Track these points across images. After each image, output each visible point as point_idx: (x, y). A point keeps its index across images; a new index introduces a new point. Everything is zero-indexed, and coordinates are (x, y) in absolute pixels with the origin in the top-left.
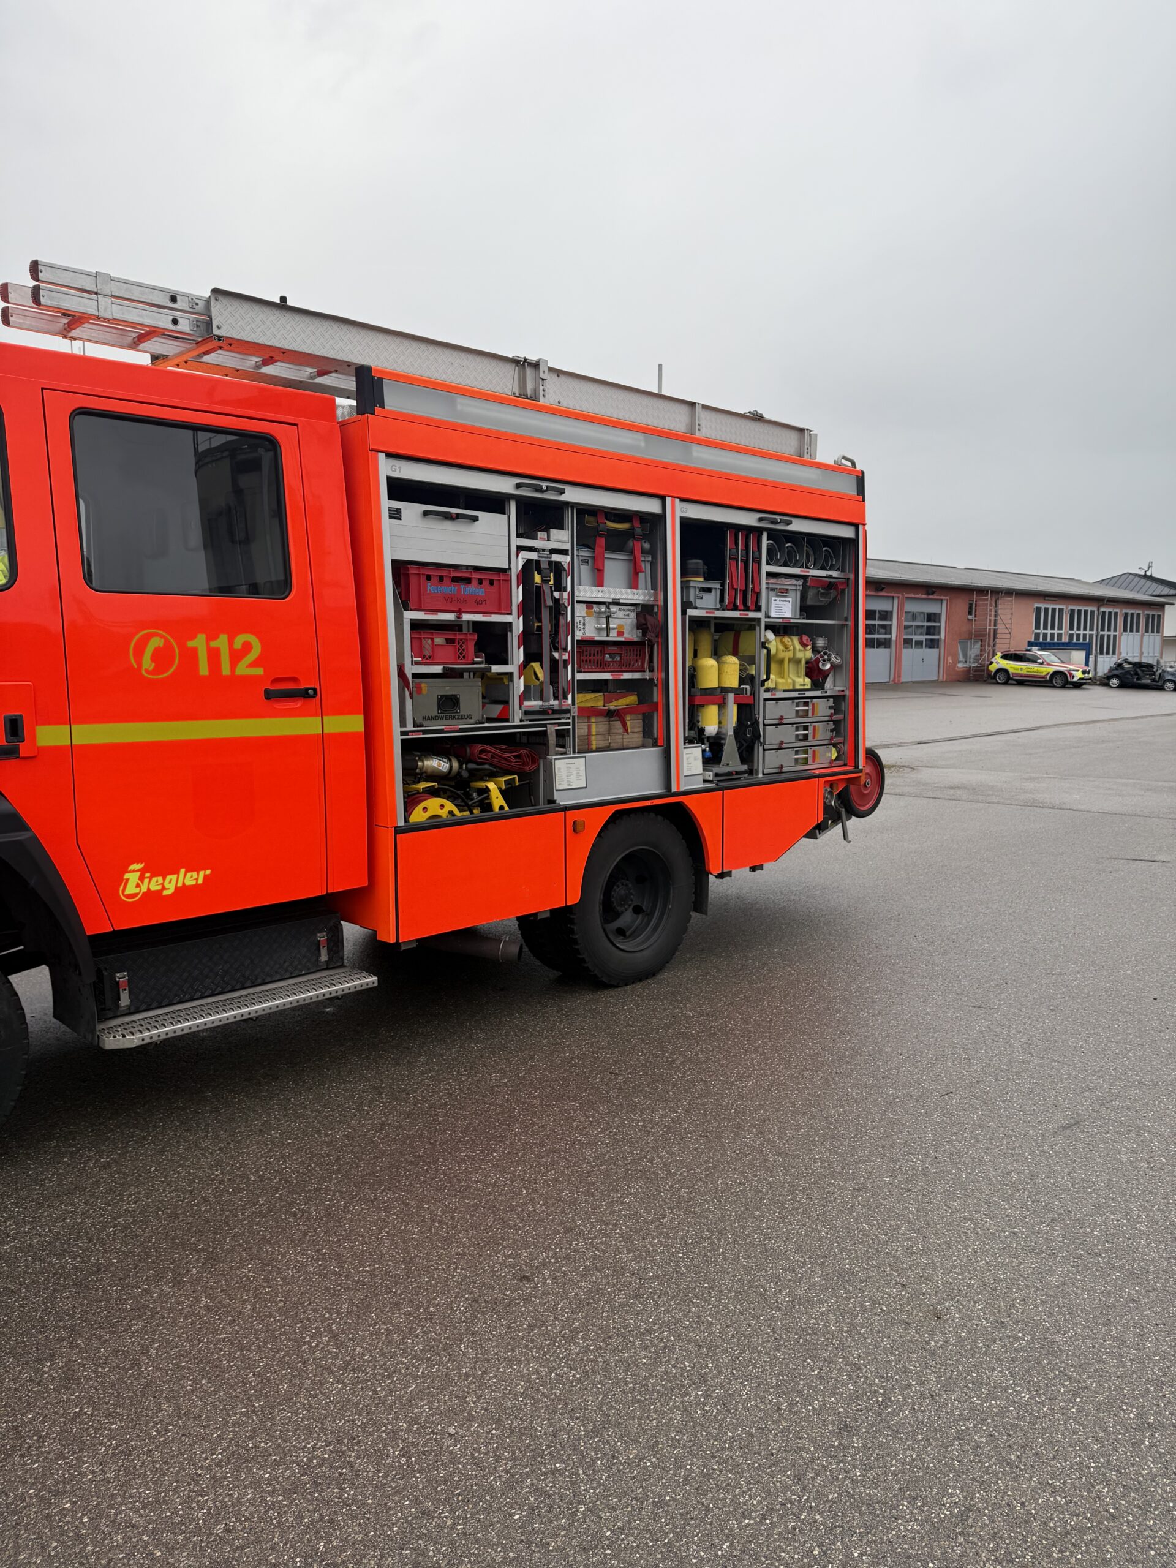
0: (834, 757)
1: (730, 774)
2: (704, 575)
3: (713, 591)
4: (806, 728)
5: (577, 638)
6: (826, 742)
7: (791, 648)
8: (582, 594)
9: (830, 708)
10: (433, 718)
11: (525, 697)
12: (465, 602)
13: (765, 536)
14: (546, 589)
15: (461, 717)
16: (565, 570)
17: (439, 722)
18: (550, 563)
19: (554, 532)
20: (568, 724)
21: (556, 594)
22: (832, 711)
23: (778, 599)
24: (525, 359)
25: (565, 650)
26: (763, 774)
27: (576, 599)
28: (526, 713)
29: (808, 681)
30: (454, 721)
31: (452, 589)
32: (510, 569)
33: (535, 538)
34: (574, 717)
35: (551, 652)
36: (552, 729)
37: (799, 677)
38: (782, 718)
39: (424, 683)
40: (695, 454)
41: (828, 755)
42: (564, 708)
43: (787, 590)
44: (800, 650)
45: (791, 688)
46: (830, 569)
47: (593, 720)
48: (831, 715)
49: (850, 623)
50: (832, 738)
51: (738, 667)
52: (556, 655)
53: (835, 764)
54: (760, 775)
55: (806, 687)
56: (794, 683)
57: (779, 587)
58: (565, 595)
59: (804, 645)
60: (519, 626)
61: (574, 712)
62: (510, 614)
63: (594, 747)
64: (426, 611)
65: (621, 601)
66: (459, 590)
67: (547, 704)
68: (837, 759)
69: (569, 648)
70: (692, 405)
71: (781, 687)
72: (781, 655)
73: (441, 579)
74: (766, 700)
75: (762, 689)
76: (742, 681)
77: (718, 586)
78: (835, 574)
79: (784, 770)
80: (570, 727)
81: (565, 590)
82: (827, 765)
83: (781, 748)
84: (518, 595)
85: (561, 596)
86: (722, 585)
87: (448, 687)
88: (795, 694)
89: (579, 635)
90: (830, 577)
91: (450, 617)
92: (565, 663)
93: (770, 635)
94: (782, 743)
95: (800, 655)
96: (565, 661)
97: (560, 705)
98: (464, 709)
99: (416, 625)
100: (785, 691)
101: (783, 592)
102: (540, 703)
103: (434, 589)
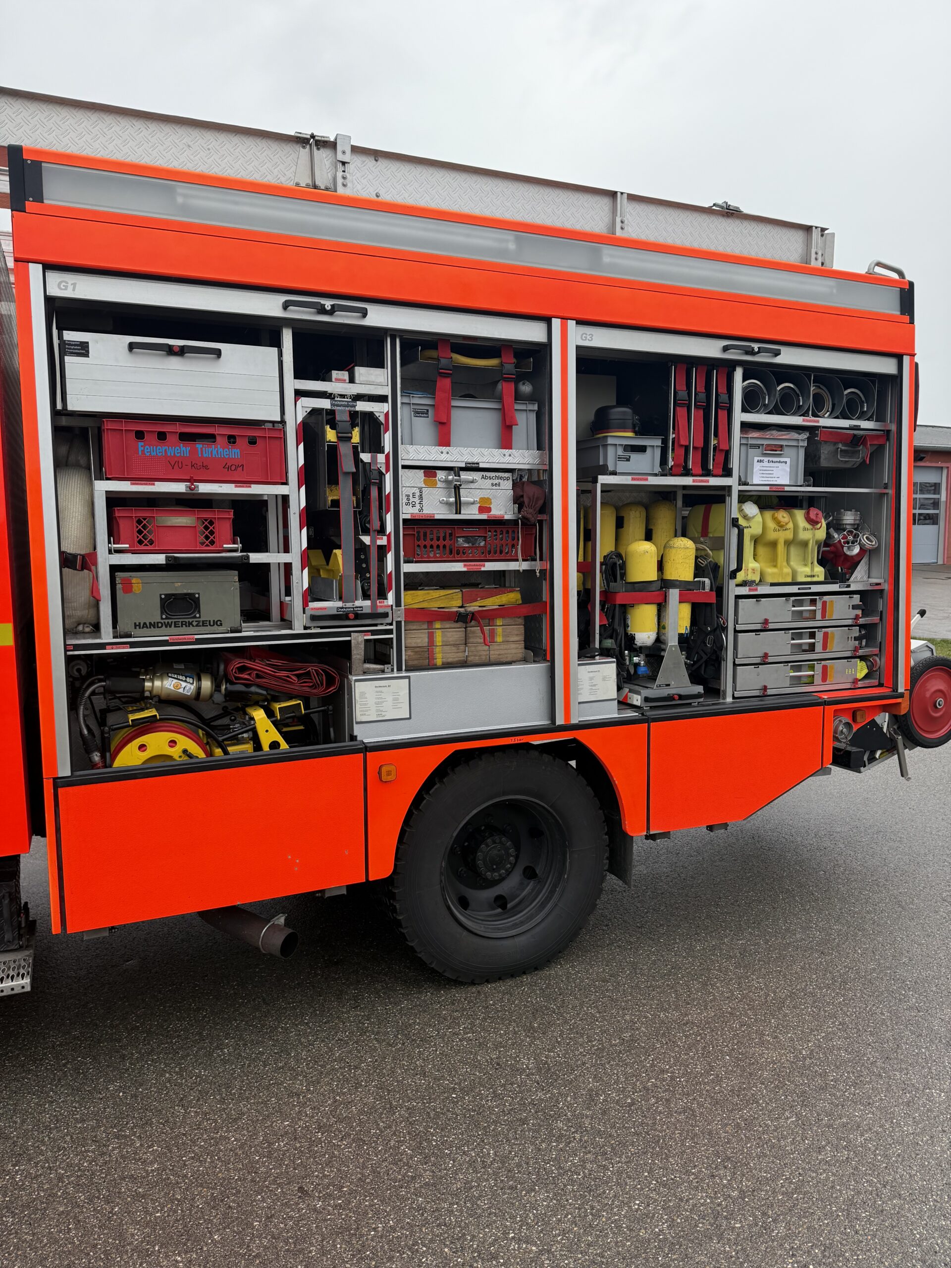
0: (860, 675)
1: (670, 698)
2: (634, 426)
3: (649, 450)
4: (812, 635)
5: (402, 516)
6: (849, 654)
7: (791, 525)
8: (411, 456)
9: (854, 607)
10: (153, 625)
11: (311, 595)
12: (206, 467)
13: (739, 374)
14: (345, 451)
15: (204, 624)
16: (382, 424)
17: (164, 630)
18: (354, 415)
19: (361, 372)
20: (390, 632)
21: (365, 457)
22: (859, 612)
23: (766, 459)
24: (313, 136)
25: (382, 531)
26: (734, 698)
27: (401, 463)
28: (314, 618)
29: (820, 572)
30: (191, 630)
31: (183, 450)
32: (283, 422)
33: (326, 378)
34: (399, 624)
35: (357, 534)
36: (358, 640)
37: (806, 565)
38: (766, 622)
39: (136, 579)
40: (606, 259)
41: (849, 672)
42: (380, 610)
43: (782, 446)
44: (805, 529)
45: (789, 580)
46: (859, 418)
47: (438, 625)
48: (857, 617)
49: (891, 491)
50: (856, 649)
51: (692, 554)
52: (366, 540)
53: (860, 684)
54: (729, 699)
55: (815, 579)
56: (794, 573)
57: (765, 442)
58: (381, 458)
59: (813, 522)
60: (299, 499)
61: (400, 615)
62: (286, 483)
63: (439, 662)
64: (134, 480)
65: (481, 465)
66: (194, 452)
67: (349, 605)
68: (866, 677)
69: (389, 528)
70: (613, 195)
71: (770, 580)
72: (772, 535)
73: (162, 436)
74: (738, 597)
75: (733, 583)
76: (699, 571)
77: (658, 442)
78: (865, 424)
79: (769, 692)
80: (394, 636)
81: (381, 450)
82: (848, 686)
83: (764, 663)
84: (296, 456)
85: (374, 459)
86: (665, 442)
87: (179, 584)
88: (794, 589)
89: (407, 512)
90: (857, 428)
91: (180, 488)
92: (382, 551)
93: (751, 509)
94: (766, 655)
95: (804, 535)
96: (380, 547)
97: (374, 605)
98: (207, 612)
99: (114, 500)
100: (772, 585)
101: (775, 450)
102: (340, 604)
103: (150, 449)
